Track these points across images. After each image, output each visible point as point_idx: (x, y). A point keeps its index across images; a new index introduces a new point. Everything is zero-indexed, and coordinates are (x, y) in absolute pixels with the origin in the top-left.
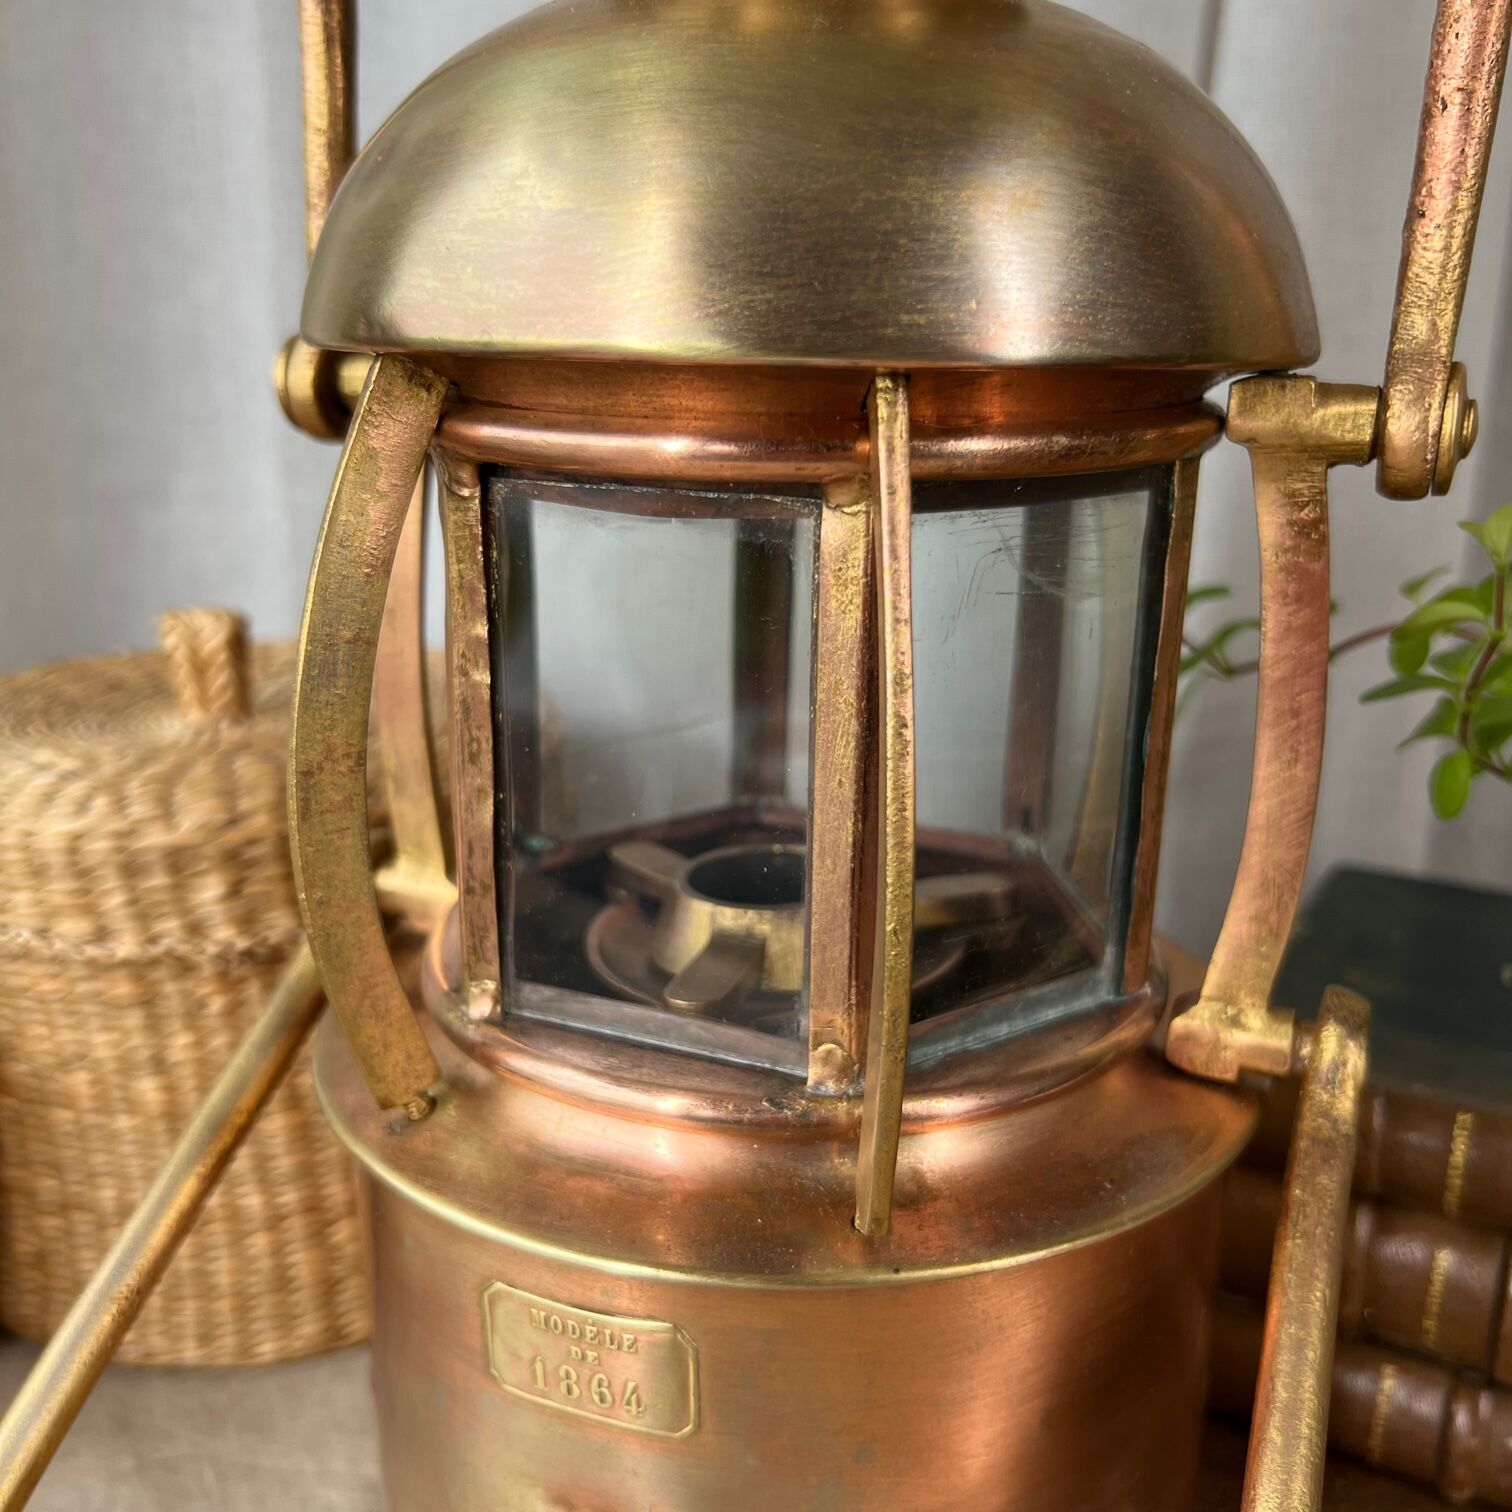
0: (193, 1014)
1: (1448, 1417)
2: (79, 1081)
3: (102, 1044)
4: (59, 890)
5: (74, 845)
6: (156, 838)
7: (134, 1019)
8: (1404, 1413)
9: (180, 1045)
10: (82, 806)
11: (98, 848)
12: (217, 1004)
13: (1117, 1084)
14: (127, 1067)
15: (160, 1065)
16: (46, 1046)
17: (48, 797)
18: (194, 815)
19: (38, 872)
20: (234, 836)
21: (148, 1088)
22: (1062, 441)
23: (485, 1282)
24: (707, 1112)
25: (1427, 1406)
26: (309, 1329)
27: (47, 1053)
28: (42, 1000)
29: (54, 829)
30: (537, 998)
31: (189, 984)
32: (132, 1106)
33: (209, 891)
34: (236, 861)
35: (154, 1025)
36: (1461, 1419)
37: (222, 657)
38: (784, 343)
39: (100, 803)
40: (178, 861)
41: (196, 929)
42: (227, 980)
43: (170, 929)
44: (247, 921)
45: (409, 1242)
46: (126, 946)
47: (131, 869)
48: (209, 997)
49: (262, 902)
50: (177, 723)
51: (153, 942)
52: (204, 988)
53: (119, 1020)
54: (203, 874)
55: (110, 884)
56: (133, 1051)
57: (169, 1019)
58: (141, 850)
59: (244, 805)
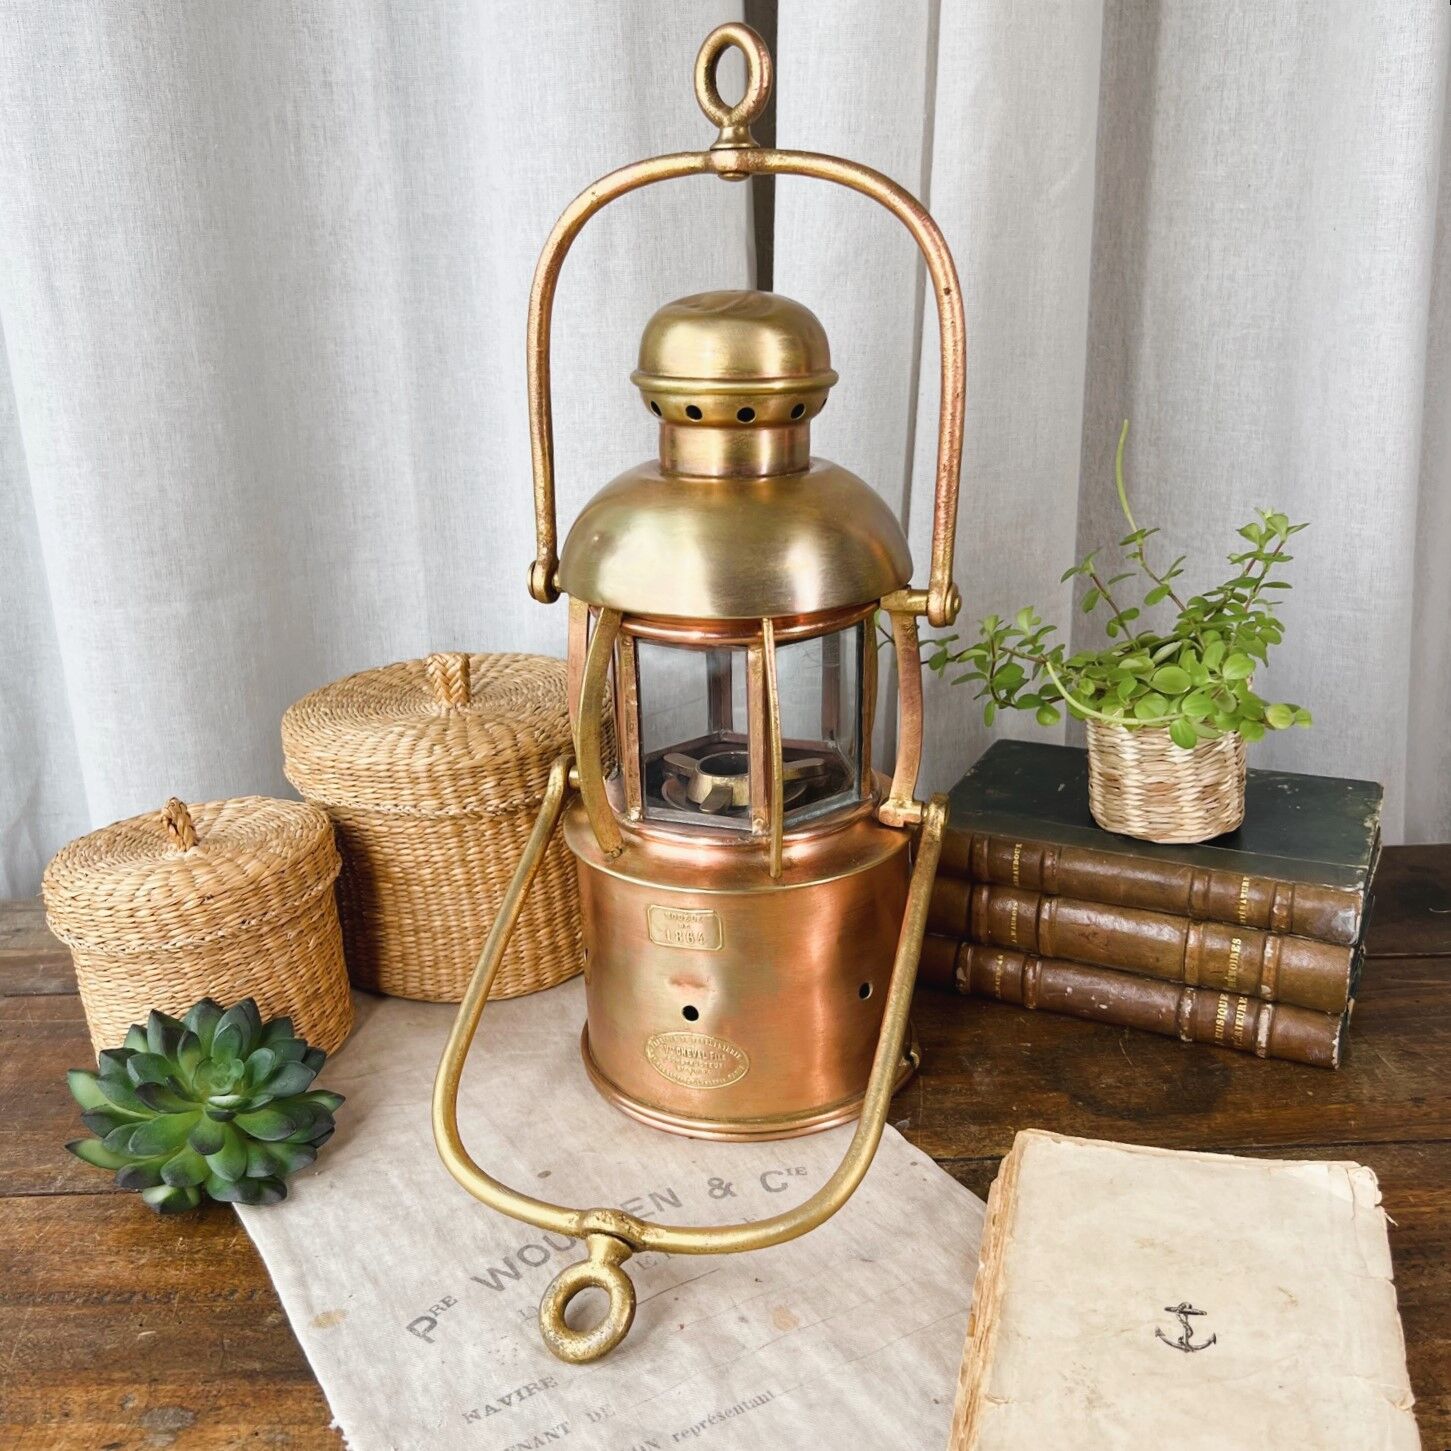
0: (479, 839)
1: (1024, 972)
2: (426, 872)
3: (437, 855)
4: (424, 787)
5: (430, 769)
6: (465, 763)
8: (1006, 973)
9: (473, 853)
10: (431, 752)
11: (440, 769)
13: (859, 828)
14: (449, 864)
15: (464, 862)
17: (413, 748)
18: (482, 752)
19: (414, 781)
20: (500, 759)
21: (458, 872)
22: (820, 625)
23: (648, 906)
24: (720, 843)
25: (1012, 967)
26: (529, 980)
27: (410, 861)
29: (420, 763)
30: (655, 812)
31: (476, 826)
32: (451, 882)
33: (489, 784)
34: (500, 771)
35: (462, 844)
36: (1030, 973)
37: (459, 674)
38: (737, 614)
39: (438, 749)
40: (476, 772)
41: (483, 801)
42: (495, 822)
43: (472, 801)
44: (504, 797)
45: (617, 898)
46: (454, 810)
47: (455, 777)
48: (486, 831)
49: (510, 788)
50: (435, 707)
51: (464, 808)
52: (484, 827)
53: (447, 844)
54: (486, 777)
55: (446, 784)
56: (452, 856)
57: (469, 842)
58: (459, 769)
59: (500, 747)
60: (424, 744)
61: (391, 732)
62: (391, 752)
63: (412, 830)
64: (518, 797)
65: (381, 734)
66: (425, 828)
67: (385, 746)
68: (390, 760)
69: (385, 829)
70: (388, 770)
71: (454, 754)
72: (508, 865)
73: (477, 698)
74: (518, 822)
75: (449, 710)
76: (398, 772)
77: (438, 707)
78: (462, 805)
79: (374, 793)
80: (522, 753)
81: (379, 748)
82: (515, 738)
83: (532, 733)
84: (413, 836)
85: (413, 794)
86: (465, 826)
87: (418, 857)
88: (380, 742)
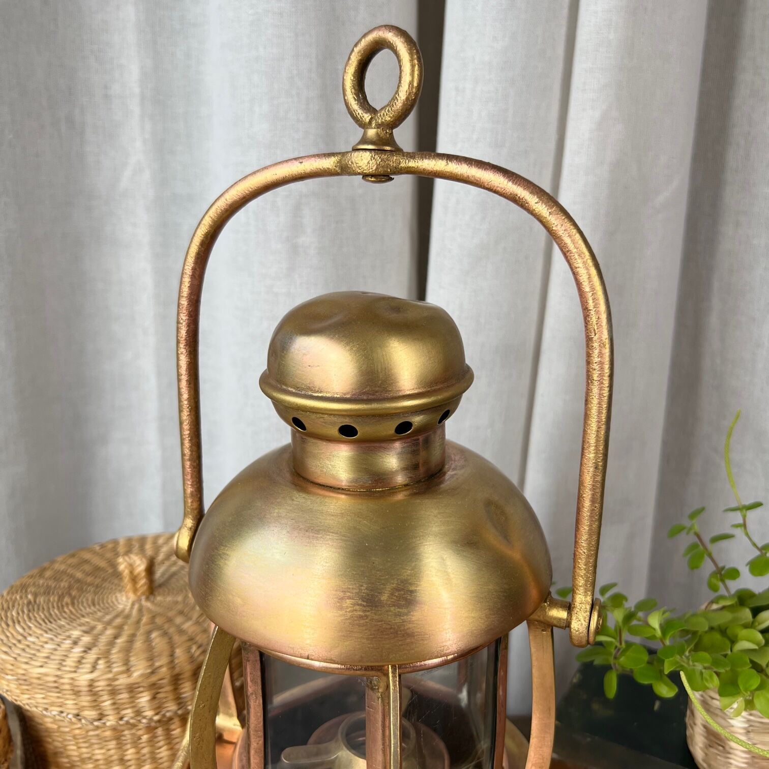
0: (136, 741)
3: (99, 754)
4: (85, 700)
5: (91, 684)
6: (123, 681)
7: (112, 744)
9: (130, 753)
10: (94, 668)
11: (101, 685)
12: (145, 738)
14: (109, 763)
15: (122, 761)
16: (75, 753)
17: (81, 661)
18: (139, 671)
19: (77, 693)
20: (154, 679)
27: (76, 756)
28: (75, 737)
29: (83, 678)
31: (133, 731)
33: (144, 699)
34: (154, 688)
35: (120, 746)
37: (143, 574)
39: (101, 664)
40: (132, 689)
41: (138, 713)
42: (150, 729)
43: (128, 713)
44: (158, 709)
46: (111, 721)
47: (113, 692)
48: (142, 735)
49: (164, 700)
50: (124, 599)
51: (121, 719)
52: (140, 732)
53: (106, 745)
54: (142, 692)
55: (105, 697)
56: (111, 756)
57: (126, 744)
58: (118, 685)
59: (157, 664)
60: (92, 656)
61: (69, 637)
62: (61, 664)
63: (77, 732)
64: (171, 707)
65: (57, 640)
66: (88, 731)
67: (57, 656)
68: (59, 673)
69: (55, 727)
70: (55, 682)
71: (115, 670)
72: (161, 764)
73: (161, 590)
74: (173, 727)
75: (133, 604)
76: (63, 684)
77: (125, 600)
78: (120, 716)
79: (44, 698)
80: (177, 670)
81: (52, 657)
82: (172, 655)
83: (190, 648)
84: (78, 737)
85: (76, 704)
86: (123, 731)
87: (82, 753)
88: (55, 650)
